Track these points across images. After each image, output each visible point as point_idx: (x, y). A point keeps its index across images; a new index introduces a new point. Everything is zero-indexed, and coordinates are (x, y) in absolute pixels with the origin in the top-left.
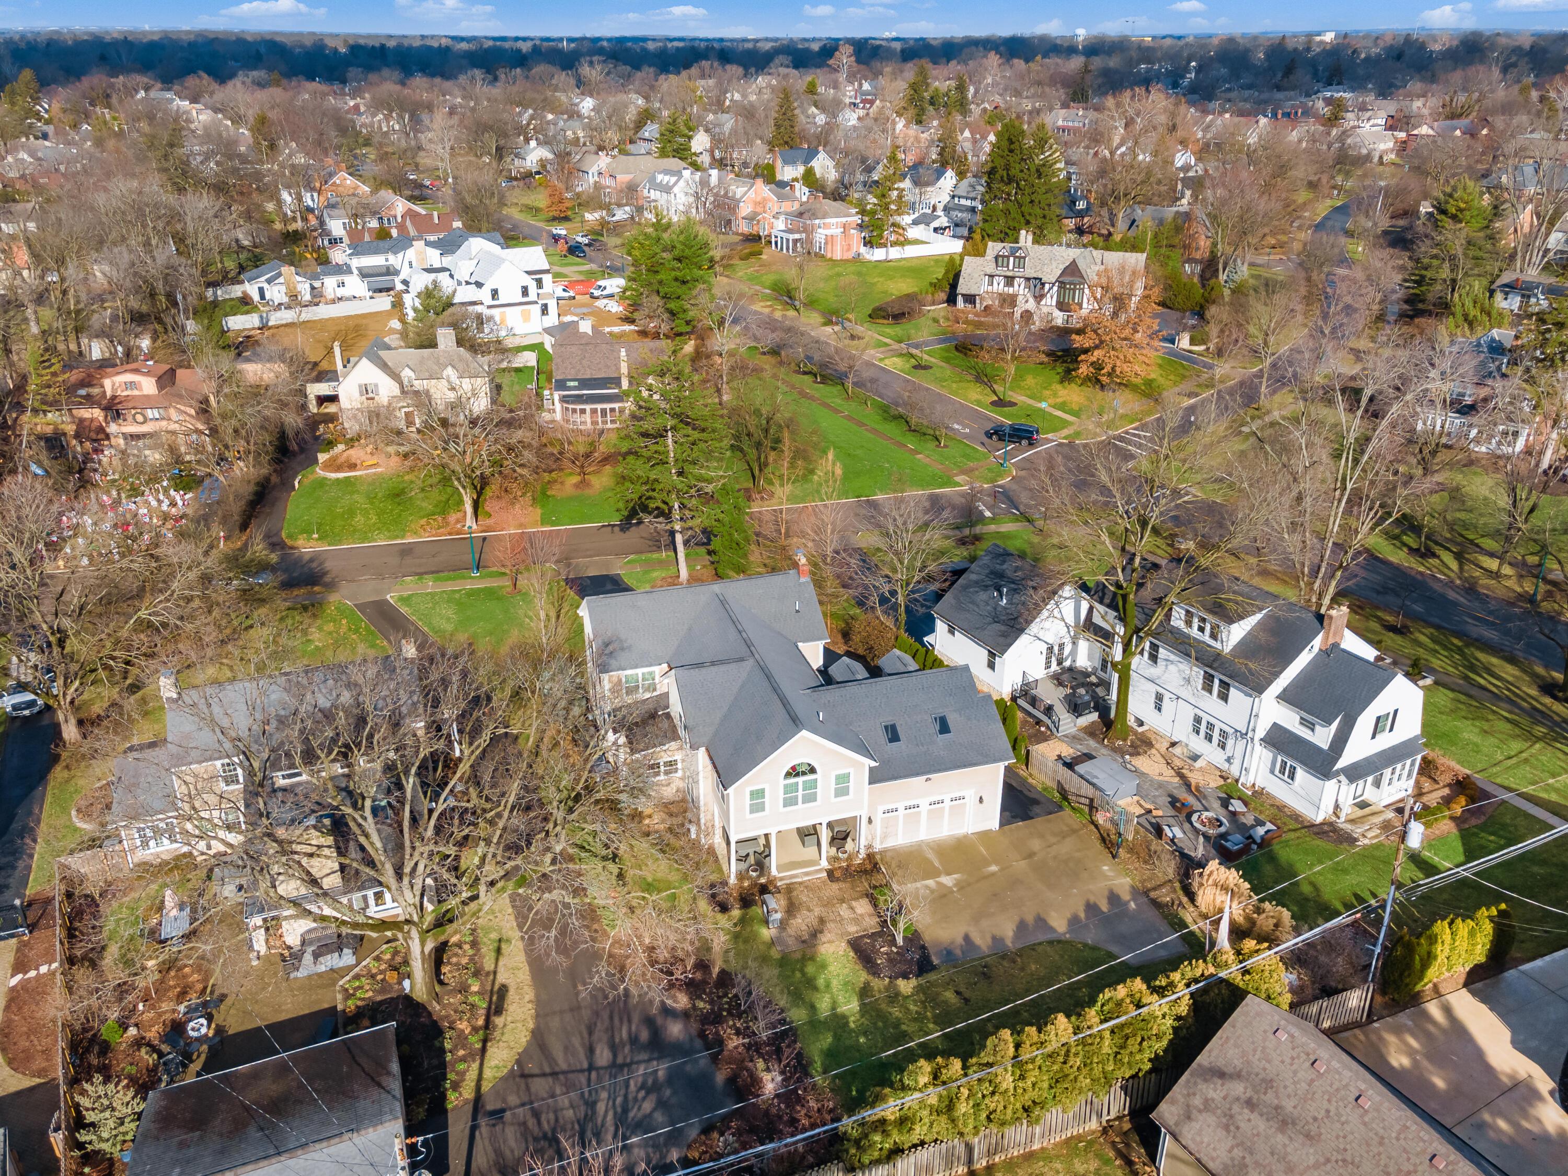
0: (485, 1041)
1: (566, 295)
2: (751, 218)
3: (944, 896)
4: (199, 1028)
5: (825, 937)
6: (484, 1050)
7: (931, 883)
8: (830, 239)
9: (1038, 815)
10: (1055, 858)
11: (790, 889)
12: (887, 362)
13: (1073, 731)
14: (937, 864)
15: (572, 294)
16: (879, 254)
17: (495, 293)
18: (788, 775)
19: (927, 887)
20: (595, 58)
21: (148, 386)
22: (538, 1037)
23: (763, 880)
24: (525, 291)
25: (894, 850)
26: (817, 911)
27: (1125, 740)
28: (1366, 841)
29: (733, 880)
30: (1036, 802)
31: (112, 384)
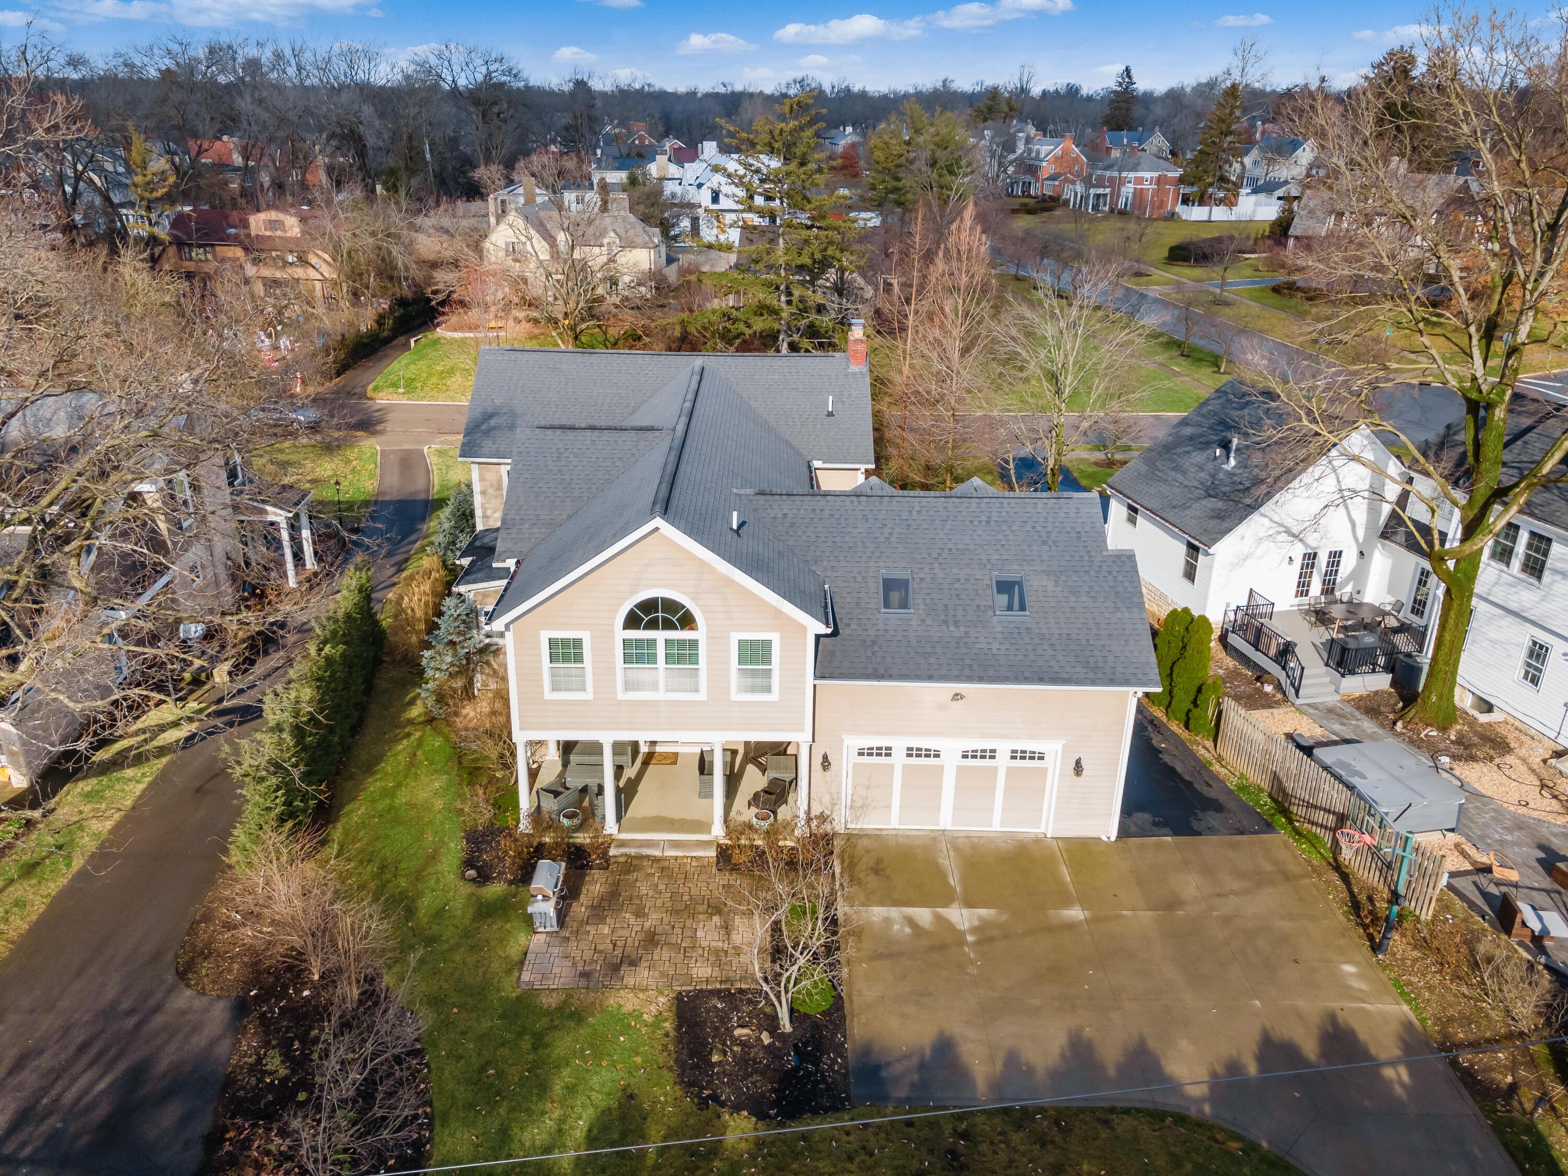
2: (1052, 180)
3: (941, 948)
5: (634, 975)
7: (923, 915)
8: (1139, 195)
9: (1211, 831)
10: (1226, 920)
11: (632, 864)
13: (1332, 699)
14: (954, 880)
16: (1198, 213)
17: (716, 196)
18: (632, 621)
19: (910, 922)
21: (291, 226)
23: (582, 838)
25: (877, 837)
26: (653, 919)
27: (1444, 729)
29: (524, 826)
30: (1218, 807)
31: (260, 222)
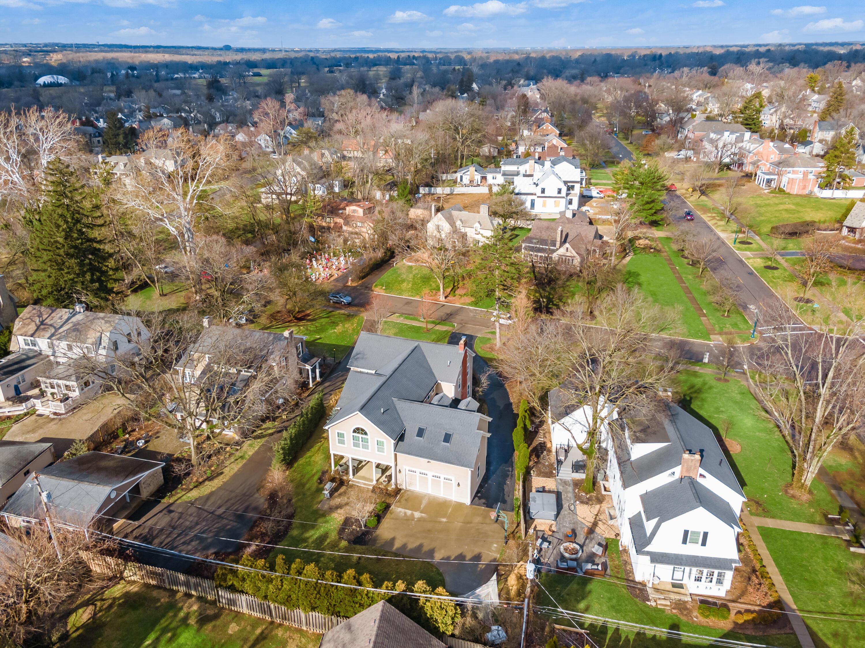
0: (195, 487)
1: (598, 195)
2: (754, 163)
3: (408, 520)
4: (141, 443)
5: (339, 511)
6: (192, 489)
7: (409, 512)
8: (791, 181)
10: (478, 529)
11: (352, 487)
12: (751, 261)
13: (566, 479)
14: (422, 507)
15: (602, 195)
16: (827, 193)
17: (543, 191)
19: (405, 513)
20: (761, 60)
21: (360, 212)
22: (212, 494)
23: (344, 478)
24: (560, 191)
25: (412, 492)
26: (350, 500)
27: (587, 494)
28: (653, 604)
29: (333, 473)
31: (350, 209)
